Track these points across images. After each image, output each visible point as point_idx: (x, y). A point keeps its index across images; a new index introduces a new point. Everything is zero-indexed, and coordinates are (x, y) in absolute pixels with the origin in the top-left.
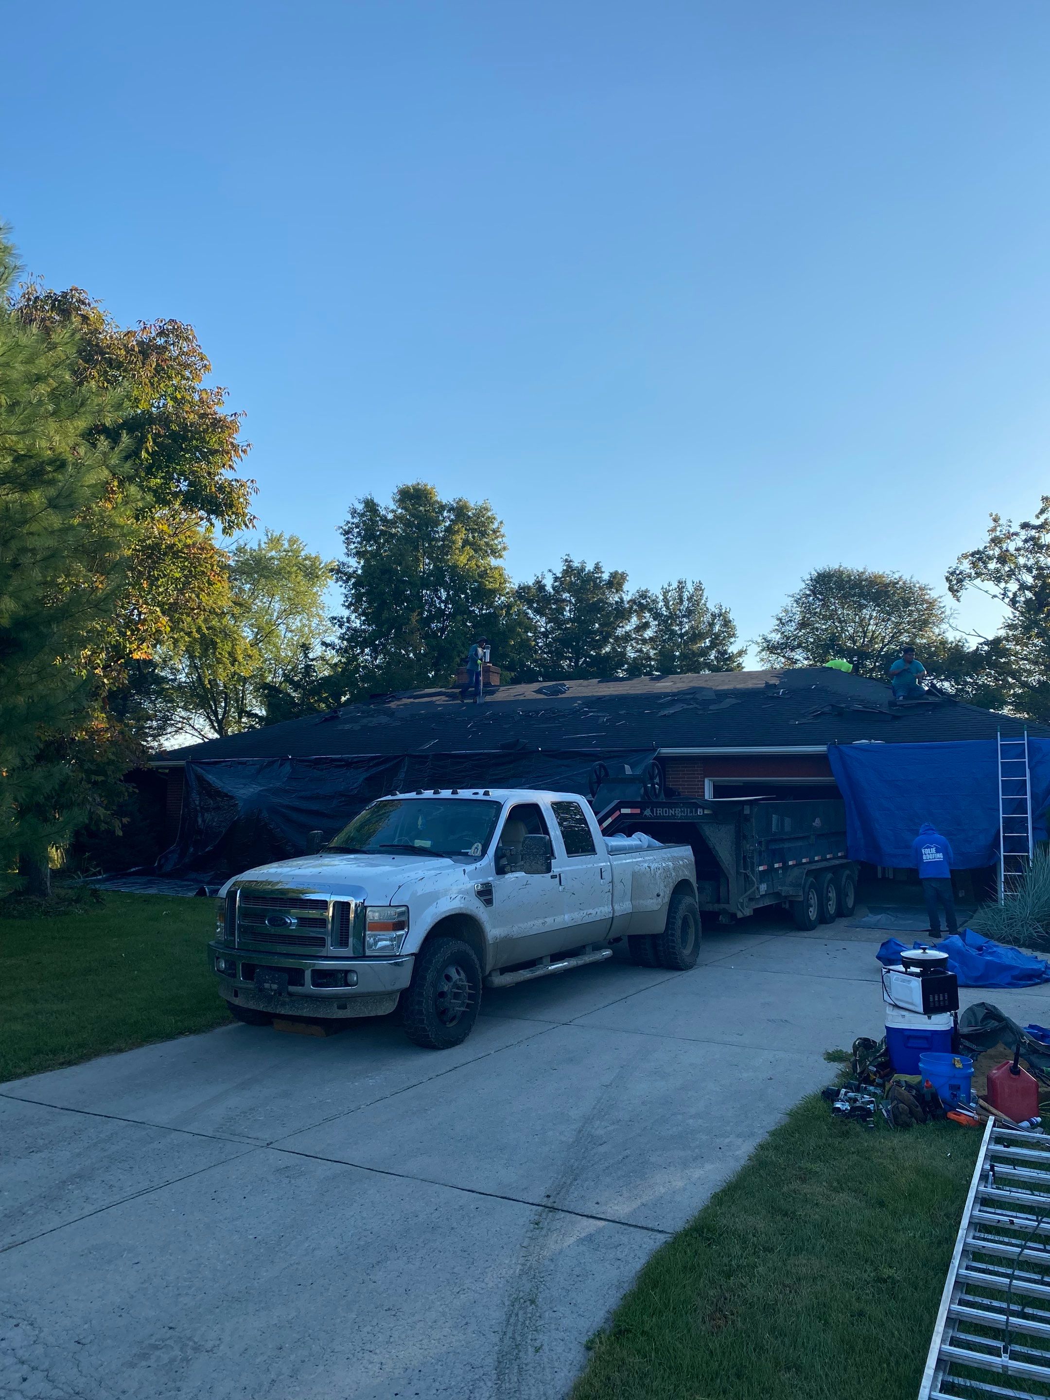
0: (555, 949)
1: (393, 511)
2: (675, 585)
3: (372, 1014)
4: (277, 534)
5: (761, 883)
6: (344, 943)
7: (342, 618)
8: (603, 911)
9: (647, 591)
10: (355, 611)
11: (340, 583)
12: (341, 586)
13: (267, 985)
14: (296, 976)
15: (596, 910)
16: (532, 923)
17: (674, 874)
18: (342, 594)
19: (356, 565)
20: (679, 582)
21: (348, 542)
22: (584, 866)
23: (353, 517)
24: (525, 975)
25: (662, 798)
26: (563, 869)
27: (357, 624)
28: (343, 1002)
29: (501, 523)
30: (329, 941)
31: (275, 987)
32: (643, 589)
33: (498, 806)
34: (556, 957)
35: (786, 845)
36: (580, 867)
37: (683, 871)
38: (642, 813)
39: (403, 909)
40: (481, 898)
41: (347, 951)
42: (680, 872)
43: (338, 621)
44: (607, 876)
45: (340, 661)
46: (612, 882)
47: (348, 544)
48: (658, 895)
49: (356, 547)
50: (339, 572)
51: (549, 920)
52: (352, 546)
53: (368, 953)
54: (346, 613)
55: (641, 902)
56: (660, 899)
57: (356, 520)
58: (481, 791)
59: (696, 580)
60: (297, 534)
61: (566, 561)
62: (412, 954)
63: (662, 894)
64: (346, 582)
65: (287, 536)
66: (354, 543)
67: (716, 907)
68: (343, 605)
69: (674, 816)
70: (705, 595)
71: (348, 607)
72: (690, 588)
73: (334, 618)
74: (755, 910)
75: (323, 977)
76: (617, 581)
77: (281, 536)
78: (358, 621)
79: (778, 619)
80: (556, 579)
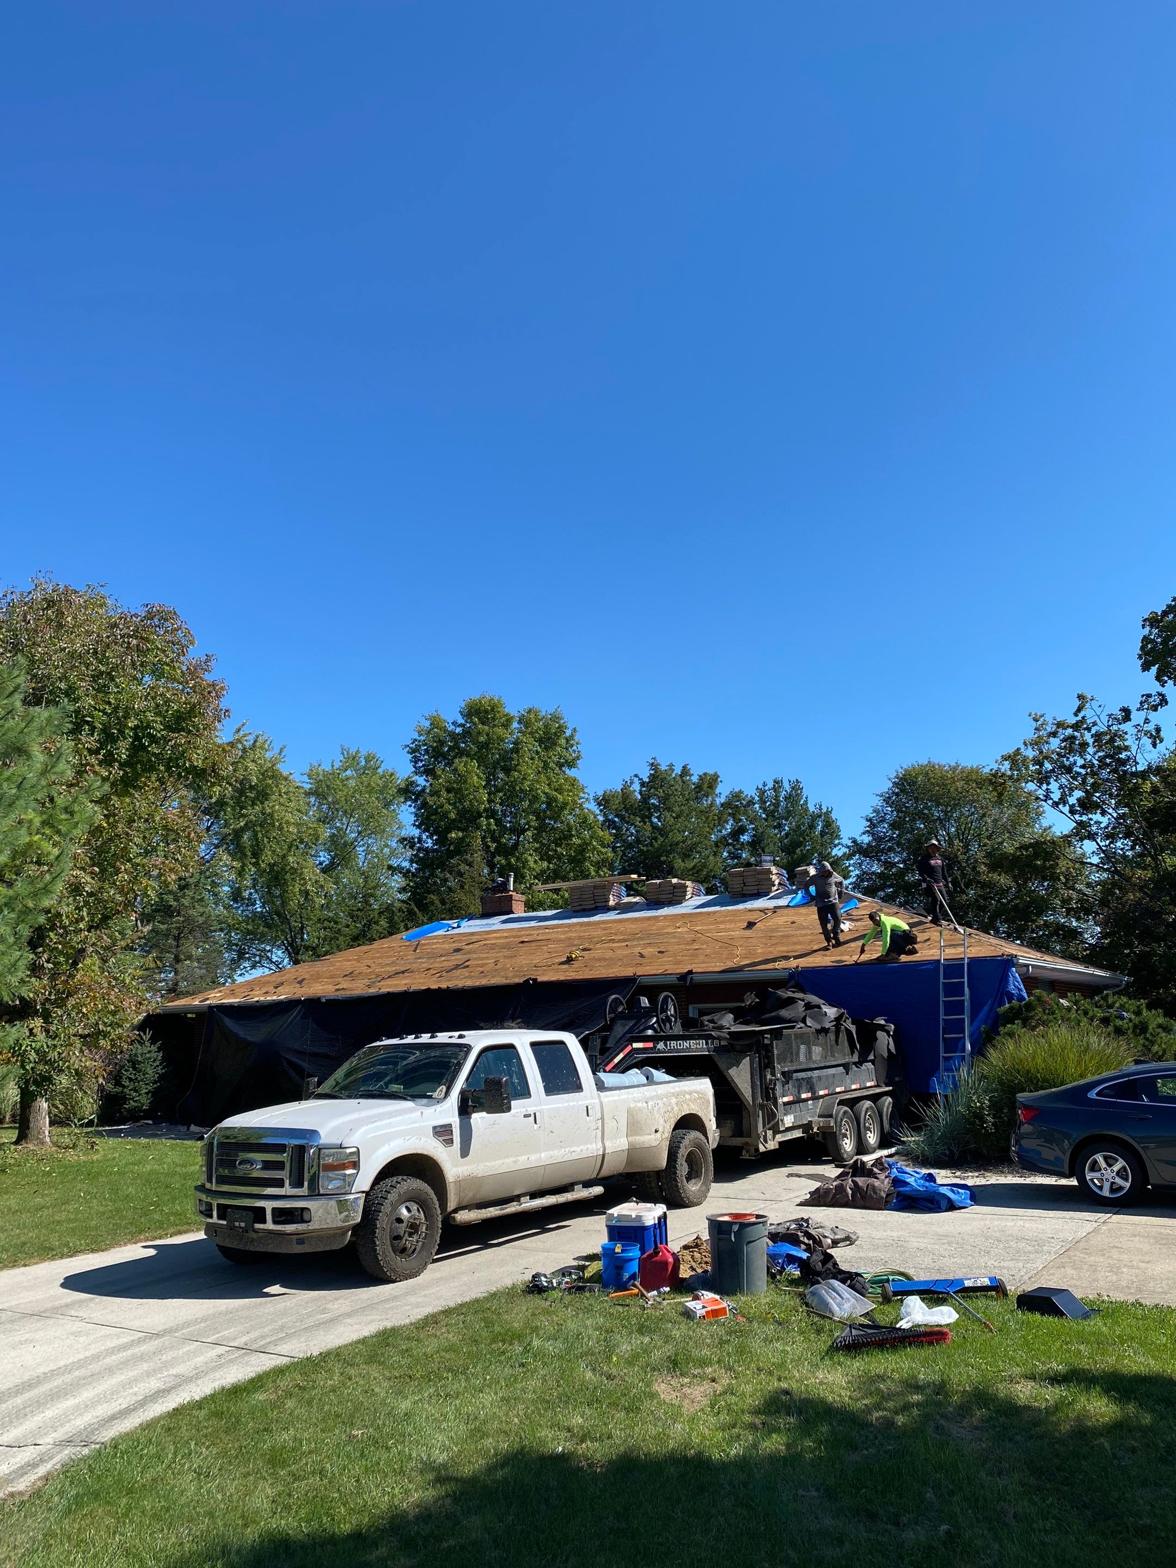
0: (534, 1187)
1: (461, 725)
2: (770, 785)
3: (327, 1249)
4: (353, 751)
5: (785, 1115)
6: (300, 1185)
7: (413, 838)
8: (592, 1149)
9: (741, 792)
10: (426, 830)
11: (409, 803)
12: (410, 806)
13: (237, 1224)
14: (259, 1215)
15: (582, 1147)
16: (501, 1161)
17: (676, 1108)
18: (411, 813)
19: (424, 783)
20: (775, 782)
21: (416, 761)
22: (566, 1104)
23: (420, 735)
24: (493, 1212)
25: (678, 1029)
26: (539, 1108)
27: (429, 844)
28: (300, 1238)
29: (575, 730)
30: (287, 1182)
31: (243, 1225)
32: (737, 790)
33: (468, 1048)
34: (534, 1195)
35: (816, 1073)
36: (560, 1105)
37: (688, 1105)
38: (655, 1047)
39: (354, 1150)
40: (441, 1139)
41: (304, 1191)
42: (685, 1106)
43: (408, 842)
44: (595, 1113)
45: (408, 885)
46: (602, 1119)
47: (416, 762)
48: (656, 1131)
49: (423, 766)
50: (407, 791)
51: (523, 1159)
52: (420, 764)
53: (322, 1192)
54: (416, 832)
55: (637, 1138)
56: (658, 1135)
57: (422, 738)
58: (456, 1034)
59: (793, 779)
60: (373, 750)
61: (652, 764)
62: (363, 1192)
63: (661, 1130)
64: (415, 801)
65: (363, 753)
66: (422, 761)
67: (738, 1141)
68: (414, 825)
69: (689, 1049)
70: (805, 793)
71: (419, 827)
72: (787, 786)
73: (405, 839)
74: (780, 1143)
75: (283, 1216)
76: (709, 783)
77: (358, 752)
78: (429, 840)
79: (867, 820)
80: (643, 784)
